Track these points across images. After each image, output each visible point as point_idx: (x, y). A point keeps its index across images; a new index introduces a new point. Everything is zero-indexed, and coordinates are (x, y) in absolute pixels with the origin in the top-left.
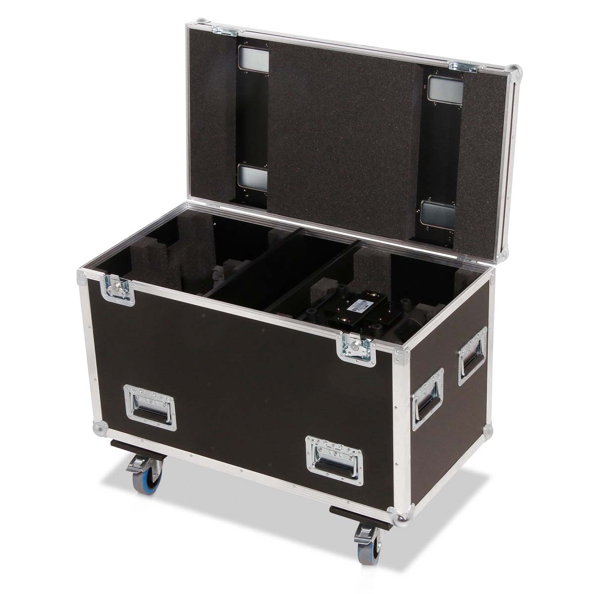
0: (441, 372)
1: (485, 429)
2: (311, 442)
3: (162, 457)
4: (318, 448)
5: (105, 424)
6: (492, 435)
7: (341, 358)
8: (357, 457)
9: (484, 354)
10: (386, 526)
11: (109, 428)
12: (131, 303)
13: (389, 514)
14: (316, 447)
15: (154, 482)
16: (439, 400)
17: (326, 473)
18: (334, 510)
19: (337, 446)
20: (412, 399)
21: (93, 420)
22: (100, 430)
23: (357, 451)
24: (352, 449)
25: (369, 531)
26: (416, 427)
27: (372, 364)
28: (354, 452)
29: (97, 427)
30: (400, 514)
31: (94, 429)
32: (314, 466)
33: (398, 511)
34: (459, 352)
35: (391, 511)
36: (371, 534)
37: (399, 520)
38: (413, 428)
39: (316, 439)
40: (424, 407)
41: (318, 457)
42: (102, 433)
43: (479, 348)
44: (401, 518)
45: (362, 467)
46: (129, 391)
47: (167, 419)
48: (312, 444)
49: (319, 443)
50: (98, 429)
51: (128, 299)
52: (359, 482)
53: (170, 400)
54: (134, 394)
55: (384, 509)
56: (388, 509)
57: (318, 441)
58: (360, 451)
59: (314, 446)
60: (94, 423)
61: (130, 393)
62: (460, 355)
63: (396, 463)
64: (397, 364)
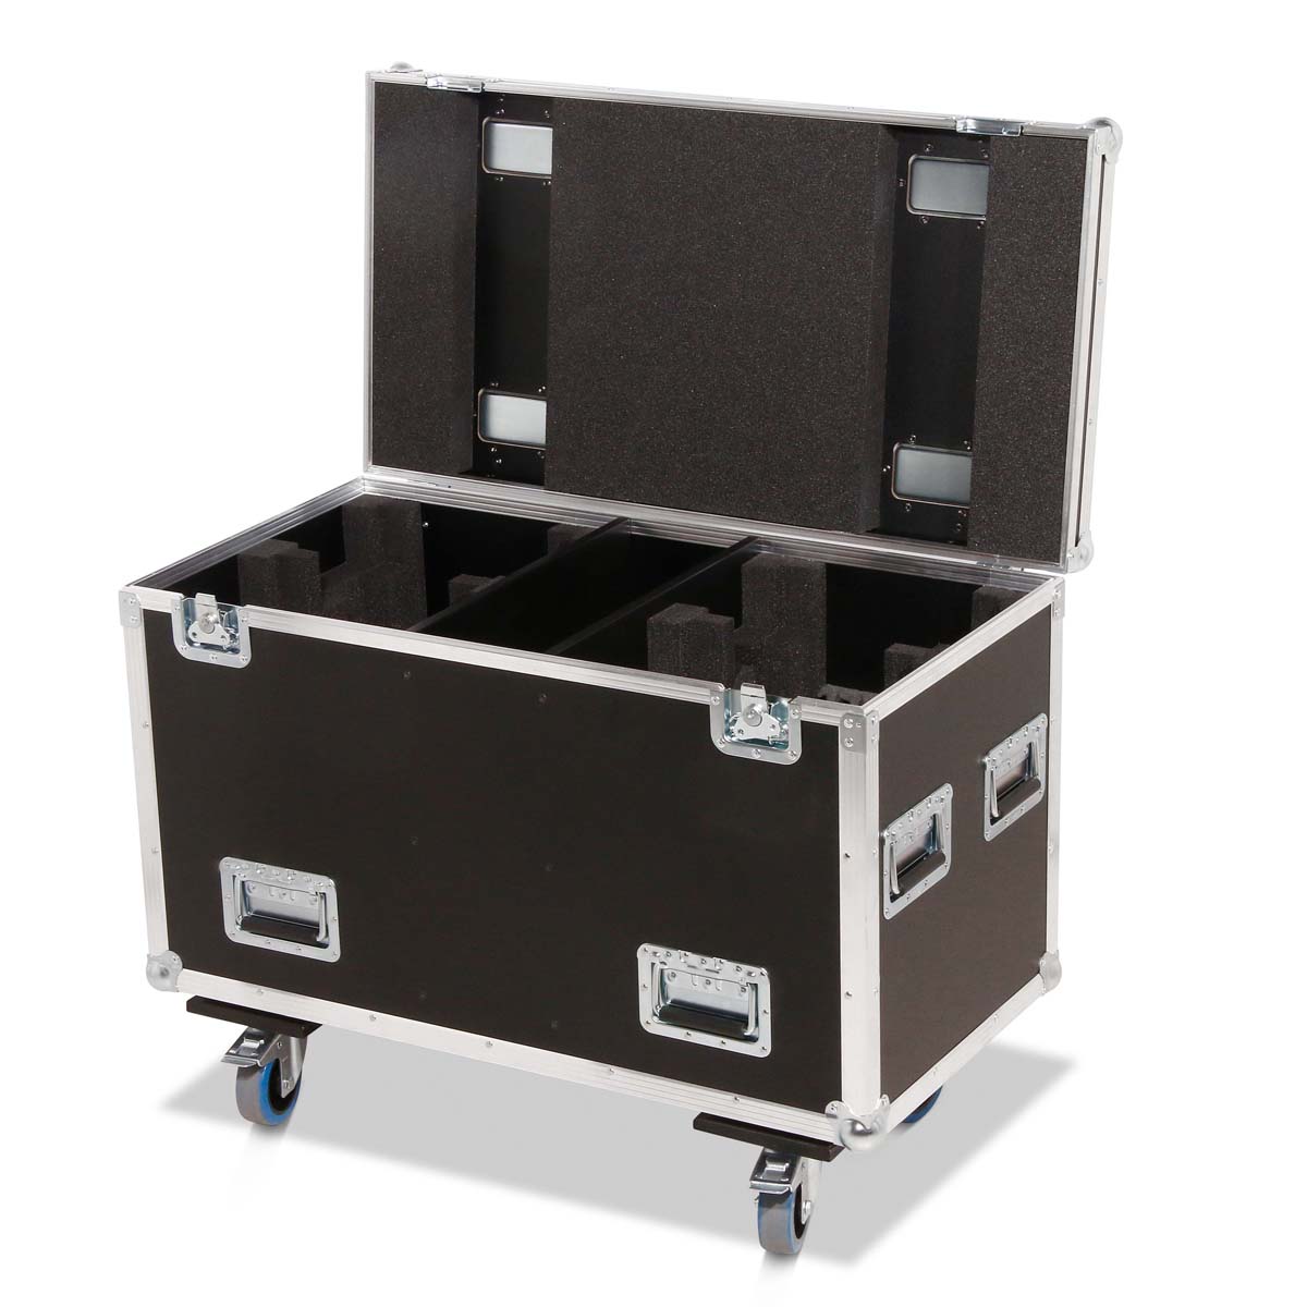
0: (946, 792)
1: (1043, 962)
2: (650, 958)
3: (305, 1028)
4: (666, 972)
5: (175, 960)
6: (1059, 981)
7: (720, 747)
8: (756, 985)
9: (1041, 777)
10: (824, 1151)
11: (184, 967)
12: (242, 660)
13: (831, 1119)
14: (662, 971)
15: (284, 1095)
16: (942, 858)
17: (683, 1031)
18: (706, 1123)
19: (712, 962)
20: (882, 841)
21: (148, 952)
22: (164, 974)
23: (756, 971)
24: (746, 968)
25: (782, 1168)
26: (892, 909)
27: (792, 755)
28: (750, 974)
29: (156, 968)
30: (857, 1116)
31: (149, 974)
32: (656, 1019)
33: (852, 1112)
34: (986, 760)
35: (833, 1112)
36: (790, 1173)
37: (855, 1132)
38: (885, 910)
39: (661, 951)
40: (911, 869)
41: (665, 998)
42: (167, 982)
43: (1028, 764)
44: (859, 1127)
45: (769, 1011)
46: (233, 870)
47: (317, 932)
48: (653, 964)
49: (669, 960)
50: (158, 972)
51: (235, 651)
52: (762, 1048)
53: (327, 885)
54: (244, 879)
55: (820, 1109)
56: (828, 1109)
57: (668, 955)
58: (764, 971)
59: (658, 967)
60: (151, 959)
61: (234, 877)
62: (989, 767)
63: (848, 994)
64: (849, 749)
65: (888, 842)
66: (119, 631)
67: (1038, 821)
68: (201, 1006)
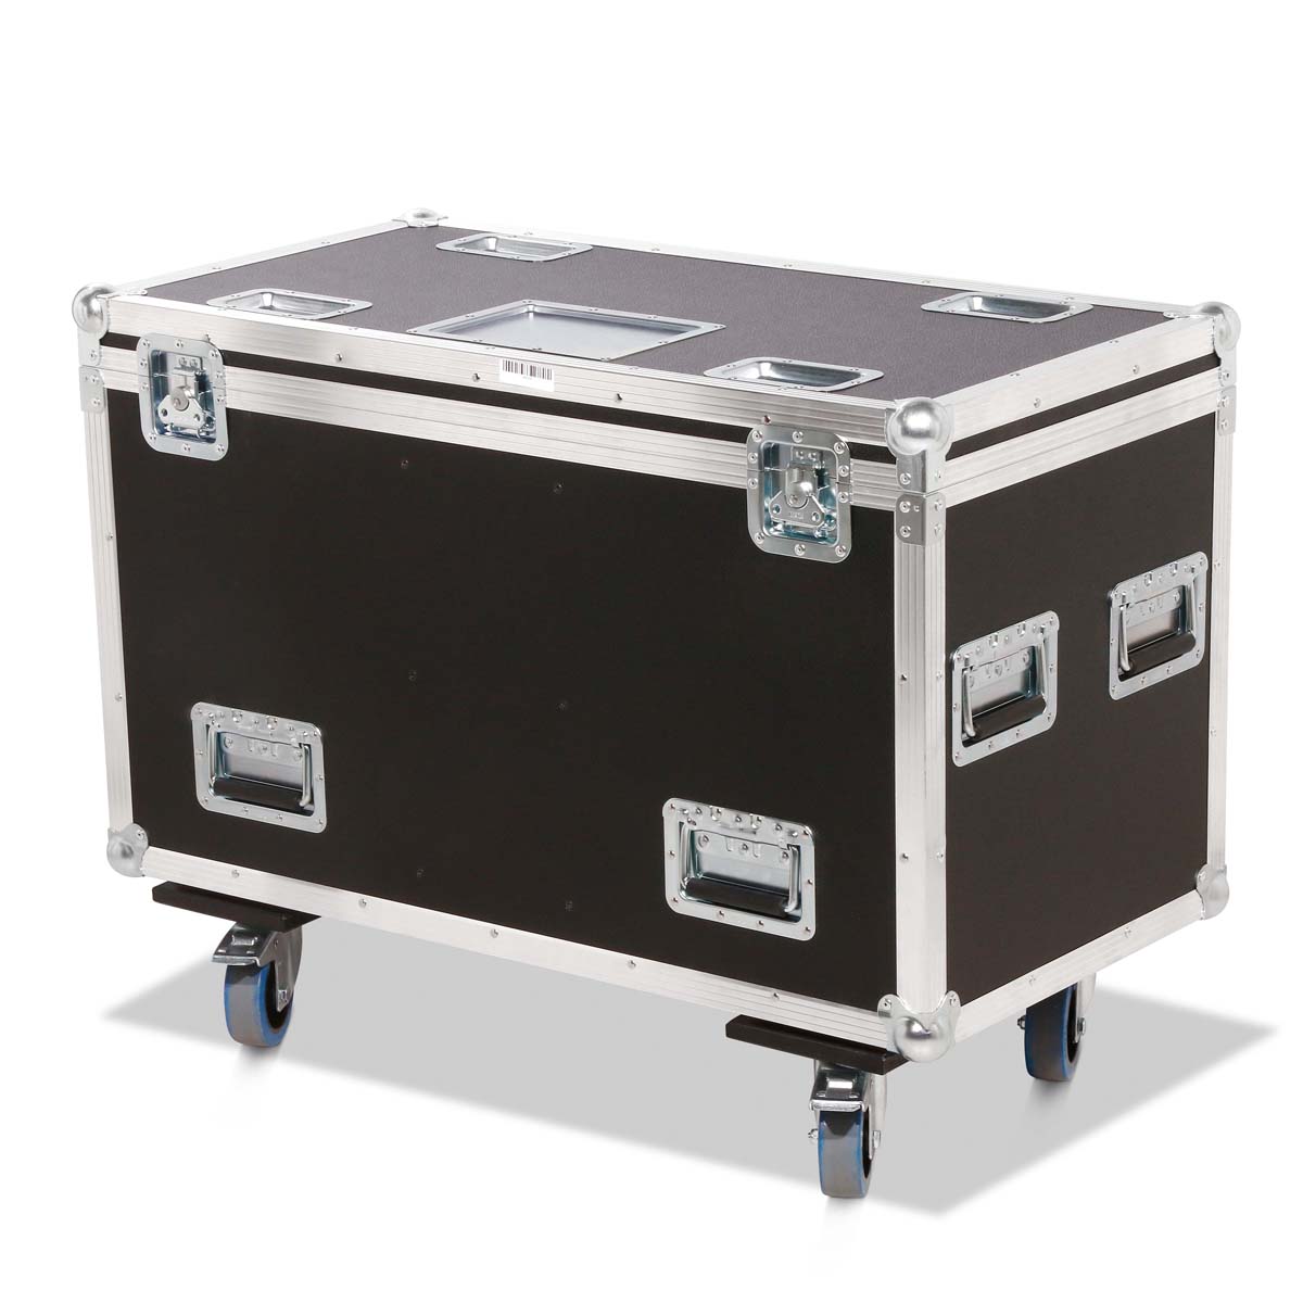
0: (1049, 622)
1: (1201, 877)
2: (677, 814)
3: (296, 920)
4: (697, 835)
5: (140, 834)
6: (1225, 907)
7: (759, 542)
8: (798, 847)
9: (1198, 637)
11: (150, 844)
12: (217, 451)
13: (885, 1019)
14: (692, 833)
15: (279, 1009)
16: (1042, 706)
17: (717, 909)
18: (745, 1029)
19: (748, 820)
20: (950, 666)
21: (108, 826)
22: (127, 853)
23: (799, 829)
24: (787, 825)
25: (848, 1085)
26: (965, 757)
27: (840, 551)
28: (791, 833)
29: (117, 849)
30: (914, 1013)
31: (110, 855)
32: (683, 893)
33: (908, 1008)
34: (1112, 593)
35: (887, 1008)
37: (911, 1036)
38: (954, 755)
39: (691, 806)
40: (993, 711)
41: (696, 869)
42: (130, 864)
43: (1182, 615)
44: (916, 1028)
45: (813, 881)
46: (206, 717)
47: (300, 795)
48: (681, 824)
49: (699, 819)
50: (119, 853)
51: (211, 441)
52: (803, 929)
53: (311, 734)
54: (219, 730)
55: (870, 1005)
56: (881, 1005)
57: (699, 812)
58: (808, 830)
59: (687, 828)
60: (111, 834)
61: (208, 726)
62: (1116, 604)
63: (904, 856)
64: (906, 540)
65: (958, 666)
66: (79, 418)
67: (1194, 691)
68: (171, 894)
